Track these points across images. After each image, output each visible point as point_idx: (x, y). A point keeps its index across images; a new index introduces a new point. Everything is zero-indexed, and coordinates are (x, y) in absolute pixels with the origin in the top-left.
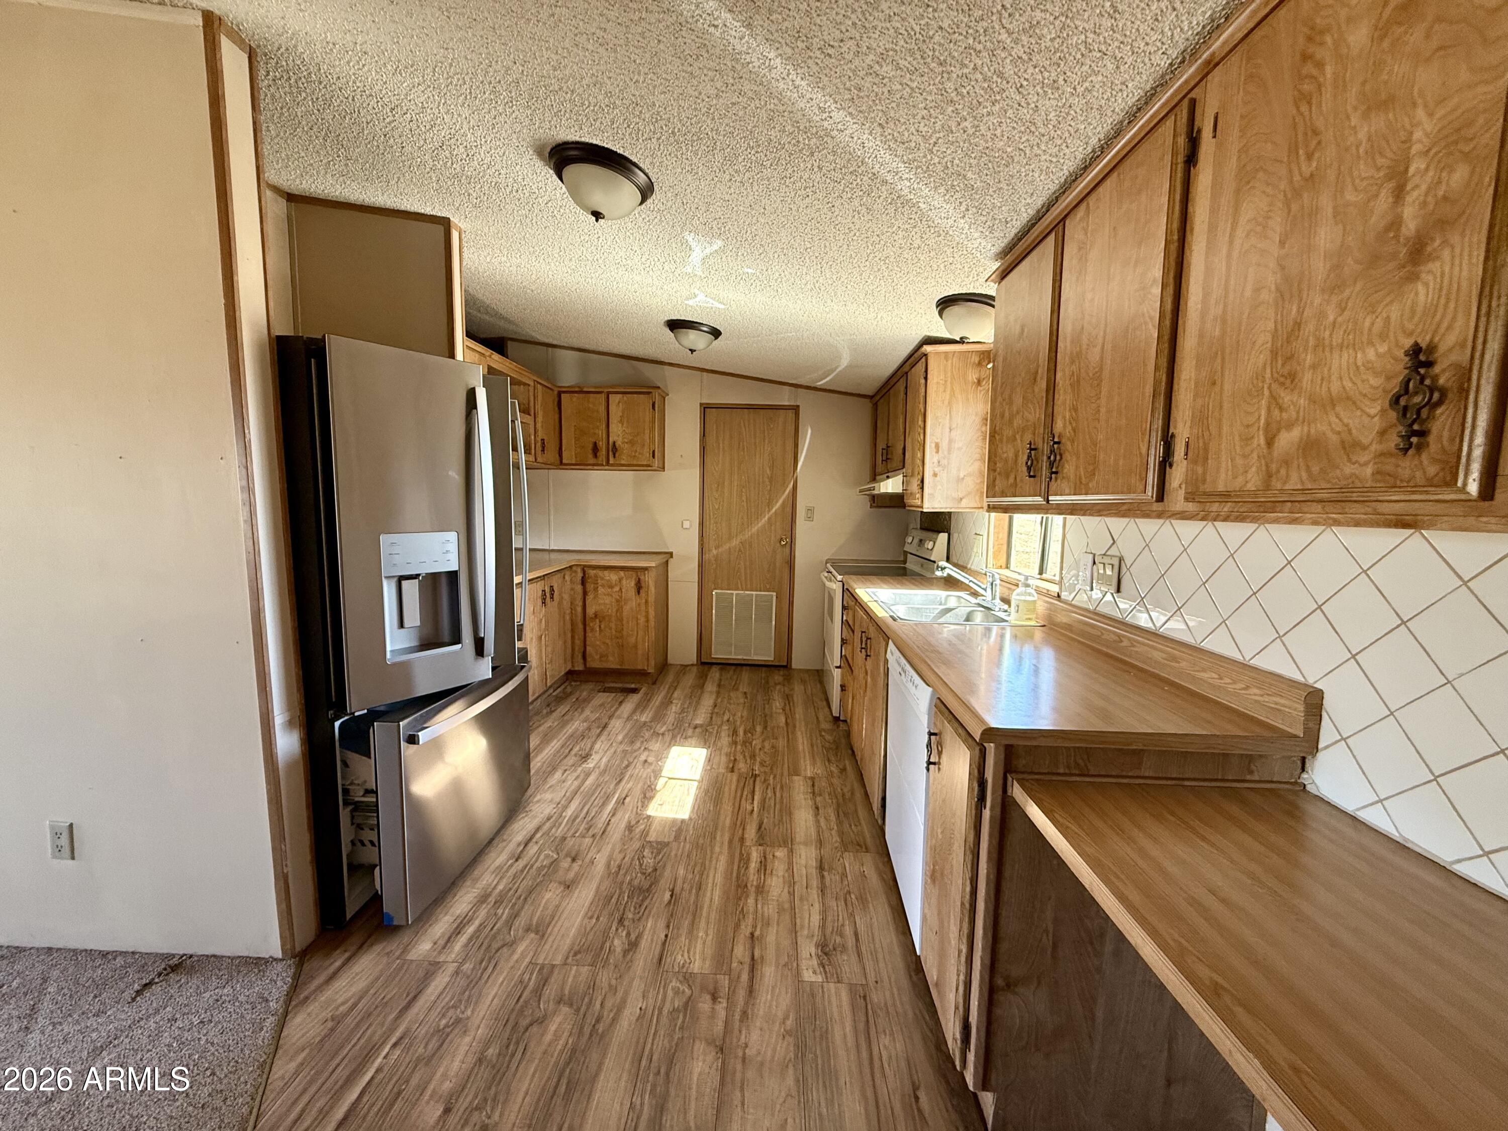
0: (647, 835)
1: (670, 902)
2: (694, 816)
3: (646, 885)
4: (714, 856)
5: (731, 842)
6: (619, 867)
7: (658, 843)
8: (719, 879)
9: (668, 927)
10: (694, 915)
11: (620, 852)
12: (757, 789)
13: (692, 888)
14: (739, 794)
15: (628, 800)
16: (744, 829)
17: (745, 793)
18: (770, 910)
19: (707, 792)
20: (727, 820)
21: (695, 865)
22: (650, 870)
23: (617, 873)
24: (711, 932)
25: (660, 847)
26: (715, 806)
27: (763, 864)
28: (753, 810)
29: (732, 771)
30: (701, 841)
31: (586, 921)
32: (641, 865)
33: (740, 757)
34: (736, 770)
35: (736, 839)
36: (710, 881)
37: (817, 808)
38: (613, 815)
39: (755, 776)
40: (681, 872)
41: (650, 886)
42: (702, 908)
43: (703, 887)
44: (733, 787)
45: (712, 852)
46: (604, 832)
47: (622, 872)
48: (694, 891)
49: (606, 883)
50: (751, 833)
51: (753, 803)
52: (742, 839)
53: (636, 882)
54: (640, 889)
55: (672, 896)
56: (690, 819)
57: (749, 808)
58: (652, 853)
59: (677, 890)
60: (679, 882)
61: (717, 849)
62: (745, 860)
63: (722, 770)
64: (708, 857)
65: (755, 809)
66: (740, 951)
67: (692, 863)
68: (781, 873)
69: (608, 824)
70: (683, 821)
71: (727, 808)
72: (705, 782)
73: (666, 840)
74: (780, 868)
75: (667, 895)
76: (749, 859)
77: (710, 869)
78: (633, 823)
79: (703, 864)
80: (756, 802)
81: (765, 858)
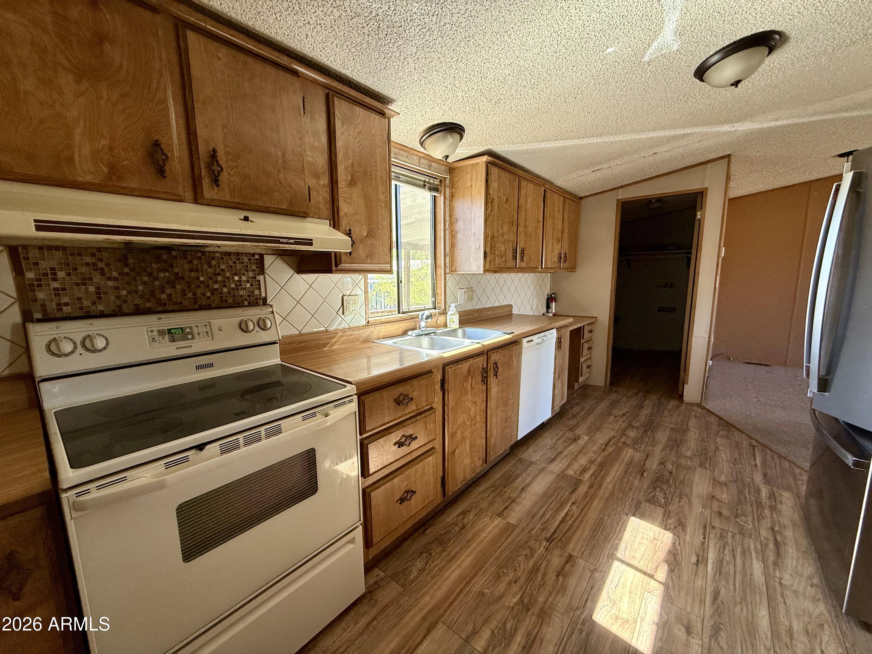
0: (665, 513)
1: (644, 472)
2: (624, 517)
3: (658, 483)
4: (613, 483)
6: (681, 498)
7: (654, 504)
8: (613, 473)
9: (644, 464)
10: (630, 463)
11: (683, 507)
12: (557, 522)
13: (630, 473)
14: (577, 523)
15: (694, 560)
16: (587, 492)
17: (570, 522)
18: (590, 454)
19: (607, 539)
20: (597, 505)
21: (627, 483)
22: (658, 489)
23: (681, 494)
24: (623, 456)
25: (652, 501)
26: (602, 520)
27: (585, 470)
28: (573, 504)
29: (570, 556)
30: (621, 495)
31: (691, 478)
32: (665, 494)
33: (551, 576)
34: (566, 555)
35: (595, 488)
36: (619, 473)
37: (523, 489)
38: (703, 543)
39: (549, 540)
40: (637, 483)
41: (656, 482)
42: (626, 465)
43: (623, 472)
44: (578, 533)
45: (614, 486)
46: (705, 527)
47: (678, 493)
49: (687, 490)
50: (583, 489)
51: (569, 510)
52: (591, 487)
53: (666, 486)
54: (663, 482)
55: (642, 474)
56: (627, 514)
57: (574, 507)
58: (658, 498)
59: (639, 476)
61: (610, 486)
62: (594, 476)
63: (581, 563)
64: (618, 484)
65: (570, 504)
66: (610, 449)
67: (629, 484)
68: (577, 464)
69: (704, 534)
70: (634, 515)
71: (593, 514)
72: (606, 552)
73: (648, 504)
74: (576, 466)
75: (645, 474)
76: (592, 476)
77: (618, 478)
78: (680, 528)
79: (622, 482)
80: (566, 511)
81: (581, 473)
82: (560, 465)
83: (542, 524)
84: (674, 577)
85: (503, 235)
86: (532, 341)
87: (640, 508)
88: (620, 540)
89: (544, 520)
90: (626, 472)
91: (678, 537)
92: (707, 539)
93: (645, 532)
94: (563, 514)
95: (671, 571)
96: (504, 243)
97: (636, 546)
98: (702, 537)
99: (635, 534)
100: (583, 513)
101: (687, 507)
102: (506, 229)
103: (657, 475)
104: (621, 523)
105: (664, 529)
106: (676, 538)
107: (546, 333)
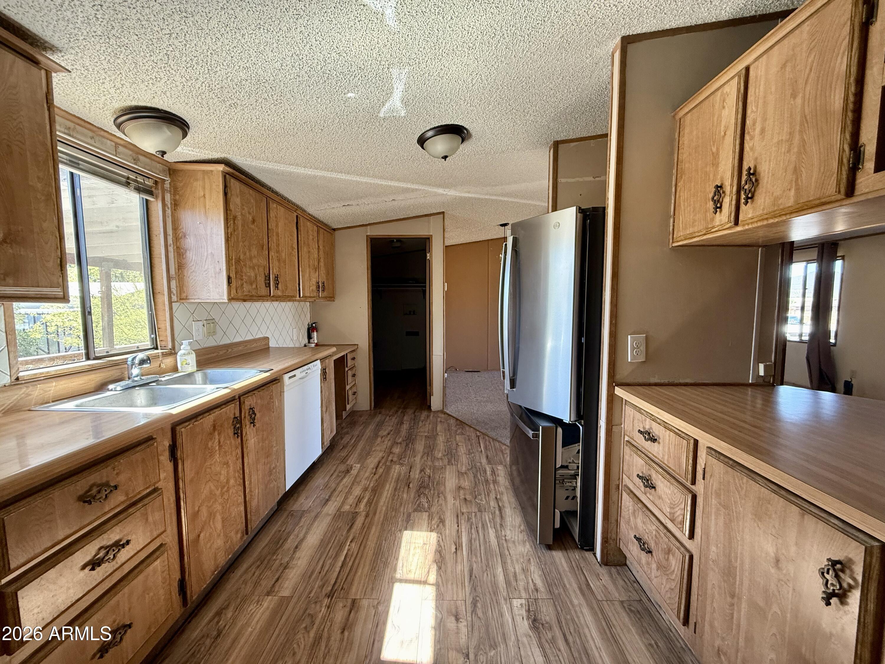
0: (429, 516)
1: (410, 483)
2: (398, 534)
3: (422, 490)
4: (386, 504)
5: (375, 514)
6: (439, 497)
7: (420, 511)
8: (385, 494)
9: (409, 476)
10: (398, 479)
11: (441, 504)
12: (338, 569)
13: (399, 489)
14: (357, 561)
15: (453, 550)
16: (363, 524)
17: (351, 563)
18: (364, 482)
19: (386, 564)
20: (374, 533)
21: (397, 499)
22: (422, 496)
23: (438, 494)
24: (391, 475)
25: (419, 509)
26: (381, 544)
27: (359, 500)
28: (351, 542)
29: (354, 601)
30: (394, 513)
31: (444, 476)
32: (427, 498)
33: (335, 637)
34: (350, 601)
35: (371, 516)
36: (390, 492)
37: (296, 547)
38: (458, 531)
39: (330, 595)
40: (405, 496)
41: (420, 489)
42: (395, 482)
43: (394, 489)
44: (360, 571)
45: (387, 507)
46: (457, 516)
47: (436, 494)
48: (398, 488)
49: (442, 489)
50: (359, 521)
51: (349, 550)
52: (367, 516)
53: (427, 490)
54: (425, 488)
55: (409, 485)
56: (400, 531)
57: (353, 545)
58: (423, 505)
59: (406, 488)
60: (406, 490)
61: (384, 509)
62: (369, 503)
63: (365, 603)
64: (390, 504)
65: (348, 544)
66: (380, 471)
67: (399, 500)
68: (352, 497)
69: (458, 523)
70: (406, 529)
71: (371, 543)
72: (386, 578)
73: (416, 513)
74: (351, 500)
75: (411, 486)
76: (366, 504)
77: (389, 498)
78: (441, 525)
79: (393, 500)
80: (345, 552)
81: (357, 504)
82: (336, 503)
83: (322, 580)
84: (442, 573)
85: (251, 259)
86: (295, 376)
87: (410, 520)
88: (397, 559)
89: (323, 573)
90: (395, 489)
91: (441, 534)
92: (460, 526)
93: (416, 542)
94: (342, 558)
95: (440, 568)
96: (254, 268)
97: (410, 559)
98: (457, 525)
99: (409, 547)
100: (362, 548)
101: (444, 504)
102: (254, 252)
103: (419, 483)
104: (396, 542)
105: (431, 531)
106: (439, 535)
107: (309, 365)
